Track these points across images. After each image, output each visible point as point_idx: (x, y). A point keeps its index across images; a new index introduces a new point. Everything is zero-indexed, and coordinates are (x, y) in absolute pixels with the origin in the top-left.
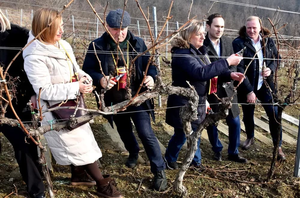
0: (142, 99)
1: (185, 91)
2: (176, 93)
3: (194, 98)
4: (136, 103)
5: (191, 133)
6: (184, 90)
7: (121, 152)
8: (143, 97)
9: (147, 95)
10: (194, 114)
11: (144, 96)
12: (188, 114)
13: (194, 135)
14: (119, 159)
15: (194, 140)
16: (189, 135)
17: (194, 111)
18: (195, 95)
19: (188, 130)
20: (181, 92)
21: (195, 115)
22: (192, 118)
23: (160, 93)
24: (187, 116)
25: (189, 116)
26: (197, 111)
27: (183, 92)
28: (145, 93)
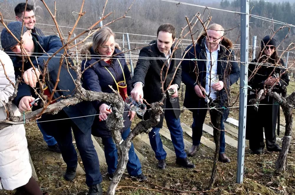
0: (59, 107)
1: (108, 97)
2: (98, 98)
3: (118, 104)
4: (53, 111)
5: (120, 143)
6: (106, 96)
7: (62, 164)
8: (59, 104)
9: (64, 101)
10: (119, 121)
11: (61, 102)
12: (112, 122)
13: (124, 144)
14: (58, 171)
15: (124, 150)
16: (119, 144)
17: (119, 118)
18: (120, 101)
19: (118, 139)
20: (103, 97)
21: (121, 123)
22: (118, 126)
23: (80, 99)
24: (112, 123)
25: (115, 124)
26: (123, 118)
27: (105, 97)
28: (63, 100)
